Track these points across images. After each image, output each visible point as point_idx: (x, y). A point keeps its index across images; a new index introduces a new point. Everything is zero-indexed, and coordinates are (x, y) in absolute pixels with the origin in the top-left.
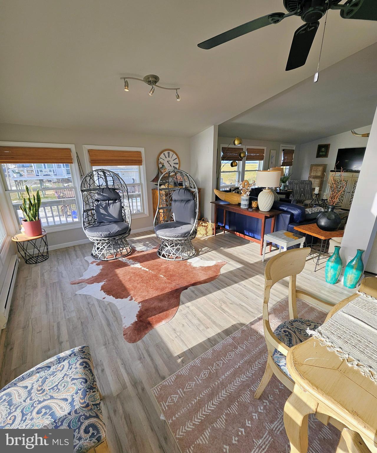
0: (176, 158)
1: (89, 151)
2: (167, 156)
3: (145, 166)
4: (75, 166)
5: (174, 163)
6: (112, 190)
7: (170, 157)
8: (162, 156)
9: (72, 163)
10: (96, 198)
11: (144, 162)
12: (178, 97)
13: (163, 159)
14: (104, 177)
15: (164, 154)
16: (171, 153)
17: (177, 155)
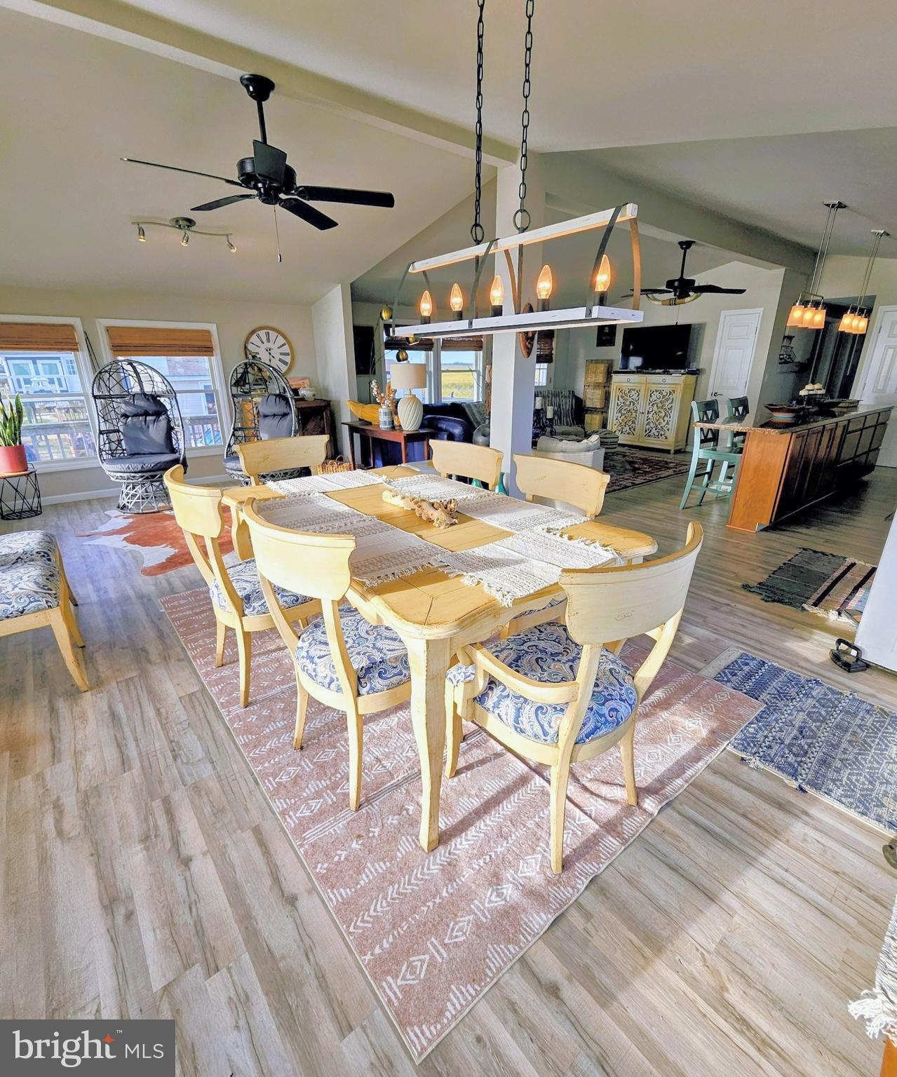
0: (284, 344)
1: (108, 329)
2: (264, 339)
3: (219, 357)
4: (83, 355)
5: (281, 354)
6: (150, 398)
7: (272, 342)
8: (254, 339)
9: (77, 350)
10: (122, 411)
11: (217, 351)
12: (231, 246)
13: (257, 346)
14: (135, 375)
15: (258, 336)
16: (273, 334)
17: (285, 337)
